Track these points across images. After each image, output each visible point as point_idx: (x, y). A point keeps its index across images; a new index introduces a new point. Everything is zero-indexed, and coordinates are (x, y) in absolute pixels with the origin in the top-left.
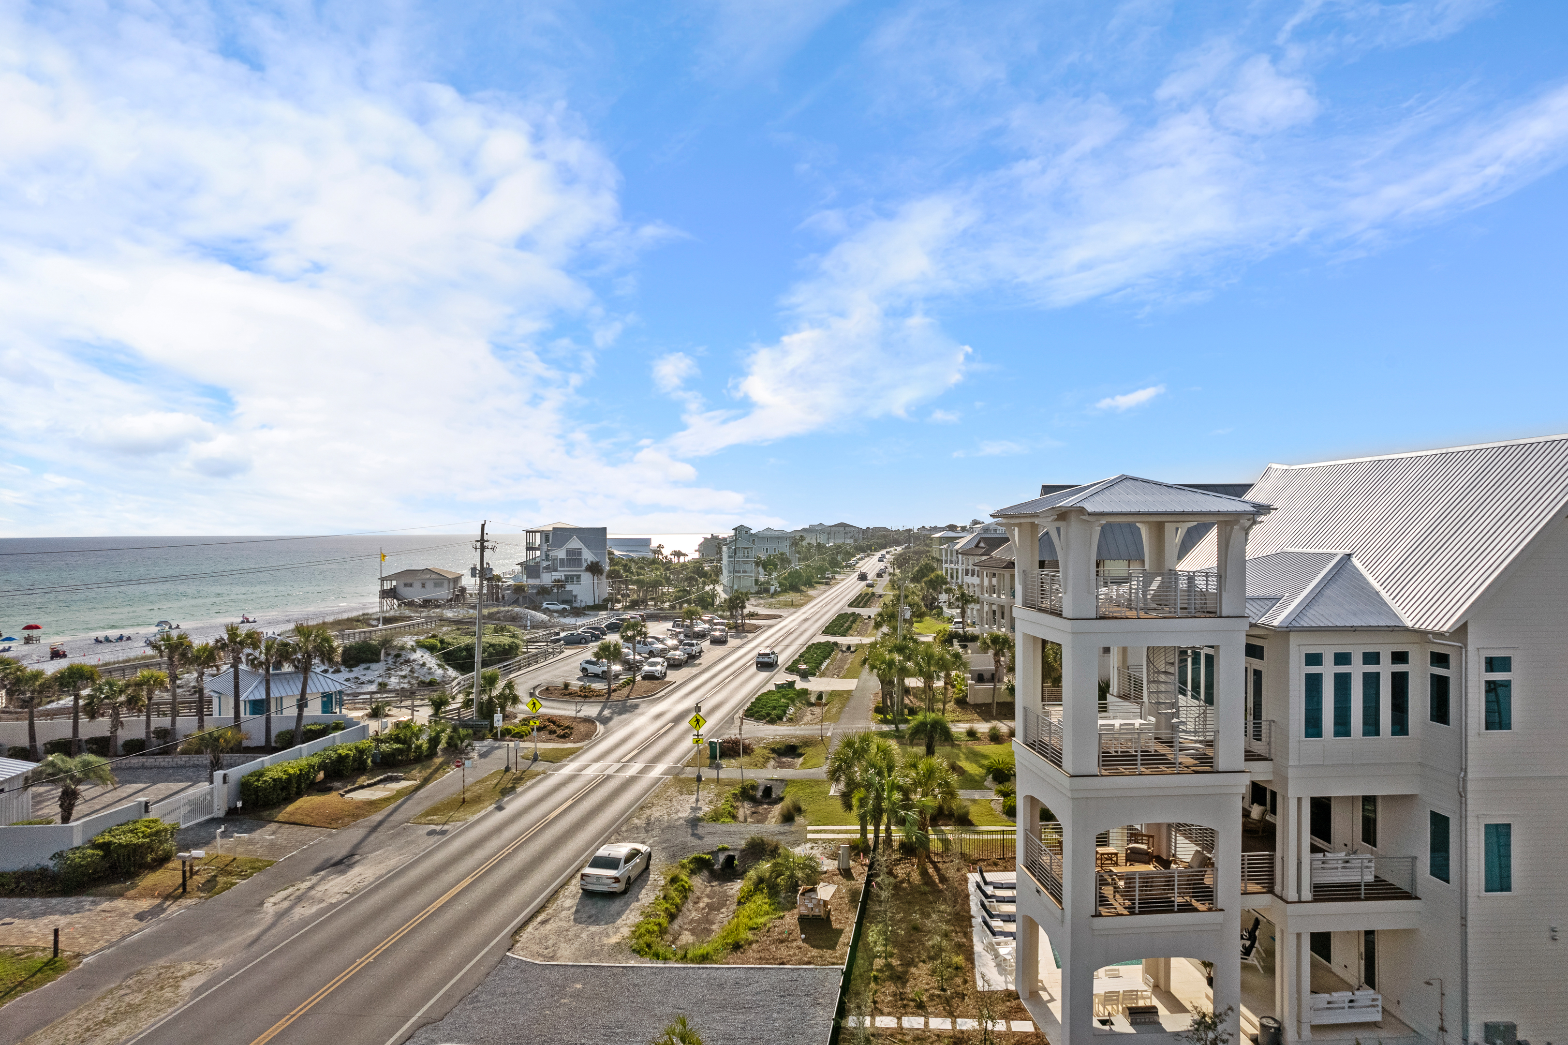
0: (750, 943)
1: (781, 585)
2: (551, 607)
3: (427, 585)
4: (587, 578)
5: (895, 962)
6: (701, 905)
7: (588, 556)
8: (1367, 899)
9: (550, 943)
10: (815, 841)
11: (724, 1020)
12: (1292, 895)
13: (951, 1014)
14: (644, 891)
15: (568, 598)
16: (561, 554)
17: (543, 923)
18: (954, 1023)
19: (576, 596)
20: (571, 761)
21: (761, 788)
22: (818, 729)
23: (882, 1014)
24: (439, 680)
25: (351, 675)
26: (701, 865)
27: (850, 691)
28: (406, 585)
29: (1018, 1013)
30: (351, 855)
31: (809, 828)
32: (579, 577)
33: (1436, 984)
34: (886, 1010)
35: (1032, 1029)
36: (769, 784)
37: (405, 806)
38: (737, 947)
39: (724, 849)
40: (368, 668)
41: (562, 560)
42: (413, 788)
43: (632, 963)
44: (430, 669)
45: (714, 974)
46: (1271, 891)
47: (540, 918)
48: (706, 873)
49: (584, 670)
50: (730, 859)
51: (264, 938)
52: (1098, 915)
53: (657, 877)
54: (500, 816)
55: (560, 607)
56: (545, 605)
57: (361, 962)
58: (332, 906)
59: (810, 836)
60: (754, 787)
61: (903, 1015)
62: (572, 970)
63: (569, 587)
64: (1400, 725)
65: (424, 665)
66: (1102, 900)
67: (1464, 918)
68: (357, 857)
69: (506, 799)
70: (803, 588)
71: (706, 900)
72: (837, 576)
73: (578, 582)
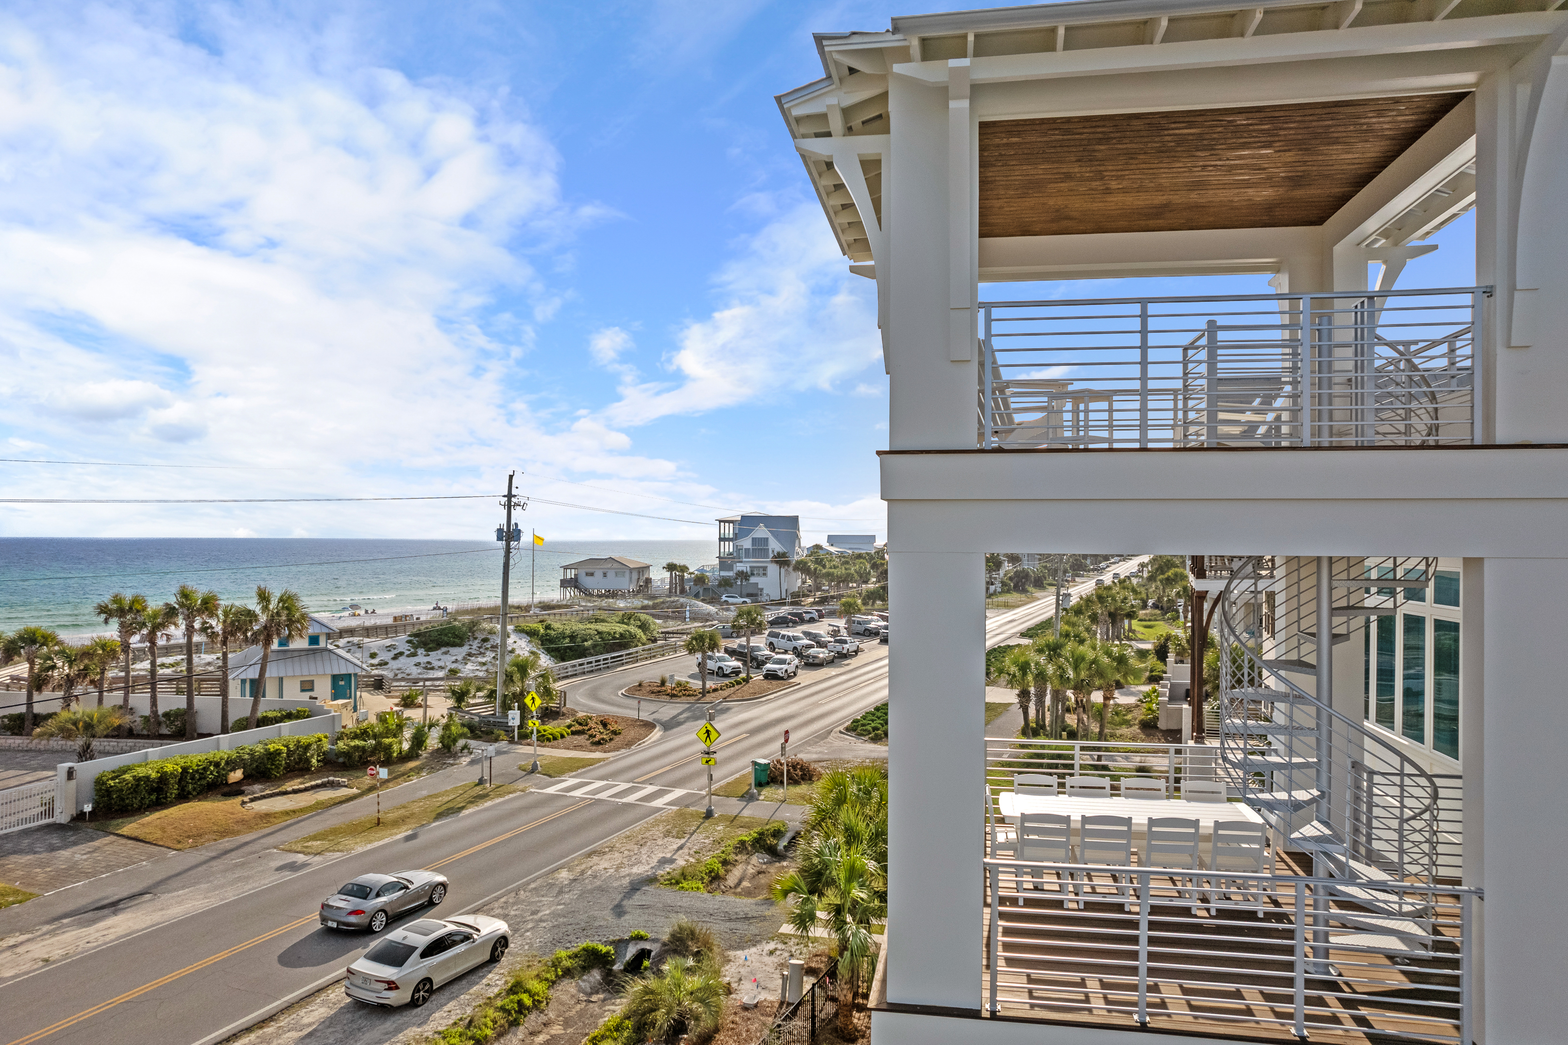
1: (1003, 584)
2: (730, 600)
3: (608, 575)
4: (773, 569)
7: (775, 546)
10: (785, 939)
15: (751, 591)
16: (746, 543)
19: (762, 590)
20: (575, 776)
21: (789, 835)
25: (425, 660)
26: (592, 961)
28: (587, 574)
32: (765, 568)
37: (302, 824)
39: (640, 938)
40: (446, 653)
41: (747, 550)
48: (595, 976)
56: (724, 598)
63: (754, 579)
68: (143, 899)
70: (1031, 589)
72: (1077, 579)
73: (765, 574)
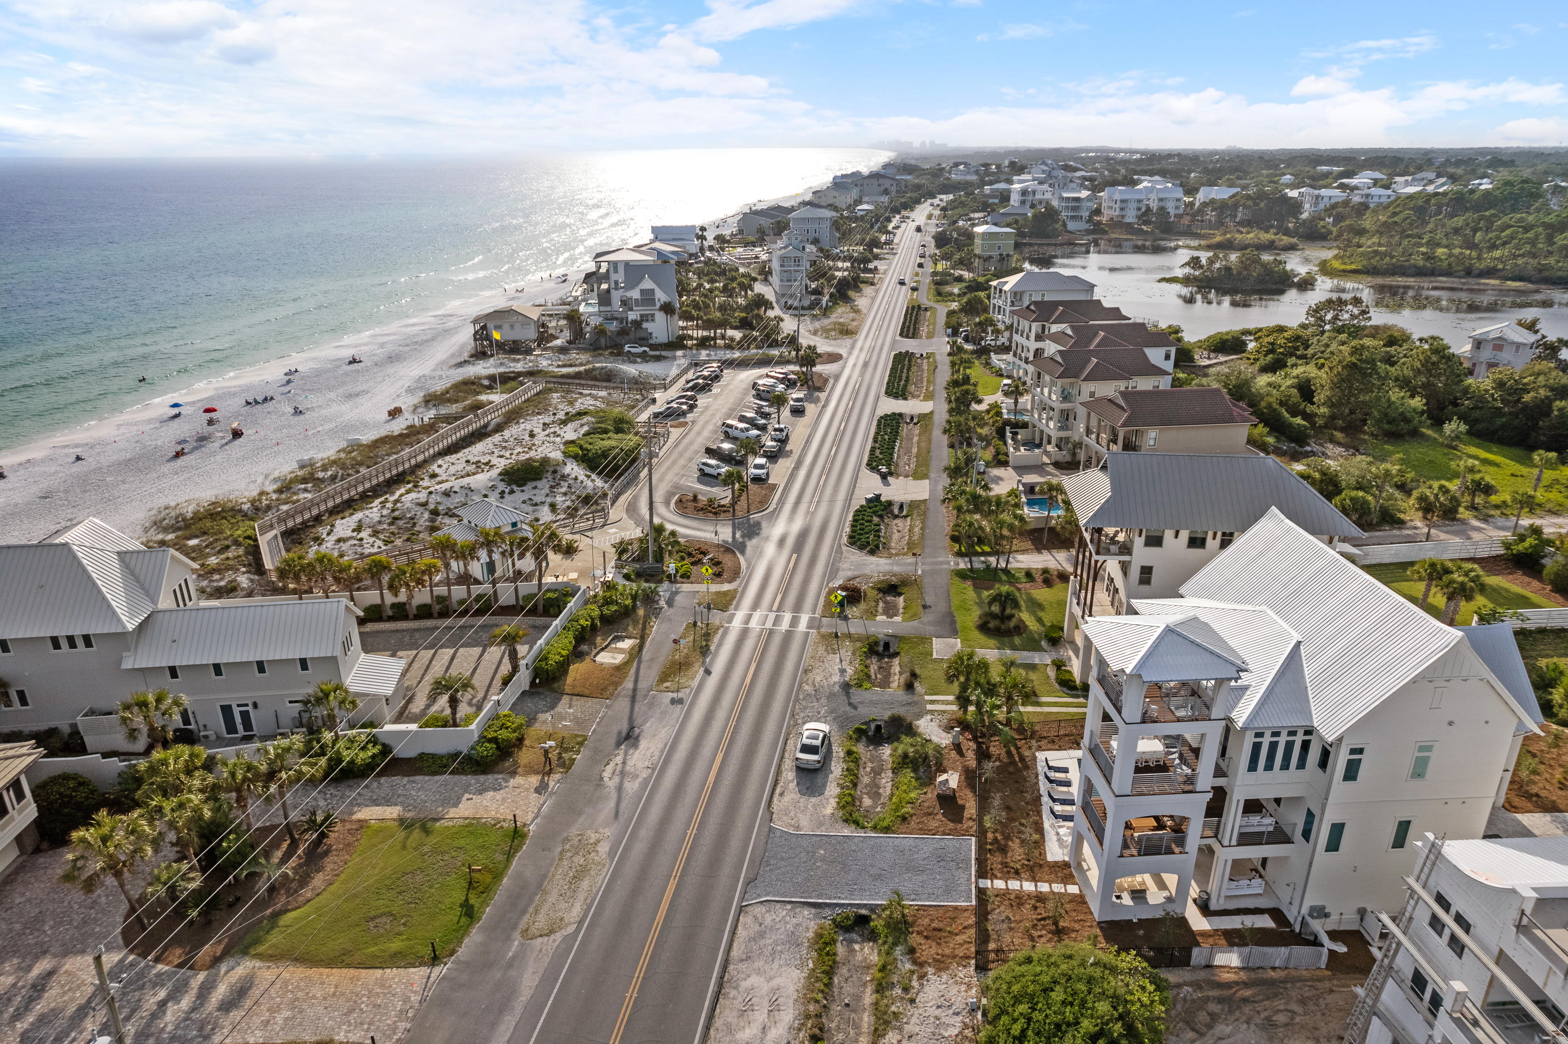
0: (911, 816)
2: (633, 350)
3: (515, 327)
4: (660, 316)
5: (999, 837)
6: (868, 769)
7: (660, 297)
8: (1266, 844)
9: (792, 814)
10: (932, 712)
11: (910, 879)
12: (1226, 843)
13: (1034, 880)
14: (833, 764)
16: (635, 294)
17: (781, 794)
18: (1036, 886)
19: (651, 334)
20: (736, 609)
21: (882, 643)
22: (910, 564)
23: (997, 878)
24: (591, 492)
25: (525, 496)
26: (860, 733)
27: (925, 500)
28: (496, 327)
29: (1068, 879)
30: (632, 728)
31: (927, 698)
32: (653, 315)
33: (1292, 885)
34: (999, 875)
35: (1078, 892)
36: (887, 639)
37: (642, 671)
38: (904, 819)
39: (874, 720)
40: (535, 488)
41: (637, 300)
42: (637, 648)
43: (846, 832)
44: (582, 482)
45: (897, 842)
46: (1216, 836)
47: (778, 791)
48: (864, 739)
49: (701, 470)
50: (878, 727)
51: (621, 810)
52: (1122, 856)
53: (838, 751)
54: (712, 682)
55: (640, 350)
56: (626, 347)
57: (692, 832)
58: (646, 781)
59: (929, 707)
60: (876, 643)
61: (1009, 878)
62: (814, 838)
63: (645, 325)
64: (1301, 765)
65: (576, 479)
66: (1125, 846)
67: (1311, 863)
68: (637, 731)
69: (708, 660)
70: (852, 295)
71: (870, 764)
73: (653, 320)
